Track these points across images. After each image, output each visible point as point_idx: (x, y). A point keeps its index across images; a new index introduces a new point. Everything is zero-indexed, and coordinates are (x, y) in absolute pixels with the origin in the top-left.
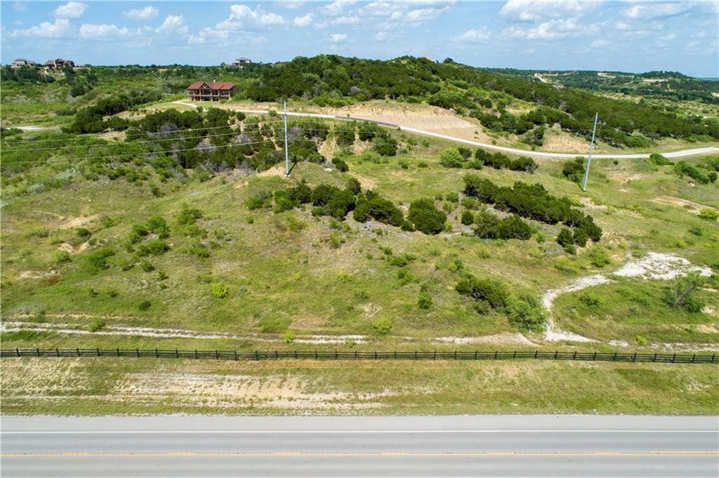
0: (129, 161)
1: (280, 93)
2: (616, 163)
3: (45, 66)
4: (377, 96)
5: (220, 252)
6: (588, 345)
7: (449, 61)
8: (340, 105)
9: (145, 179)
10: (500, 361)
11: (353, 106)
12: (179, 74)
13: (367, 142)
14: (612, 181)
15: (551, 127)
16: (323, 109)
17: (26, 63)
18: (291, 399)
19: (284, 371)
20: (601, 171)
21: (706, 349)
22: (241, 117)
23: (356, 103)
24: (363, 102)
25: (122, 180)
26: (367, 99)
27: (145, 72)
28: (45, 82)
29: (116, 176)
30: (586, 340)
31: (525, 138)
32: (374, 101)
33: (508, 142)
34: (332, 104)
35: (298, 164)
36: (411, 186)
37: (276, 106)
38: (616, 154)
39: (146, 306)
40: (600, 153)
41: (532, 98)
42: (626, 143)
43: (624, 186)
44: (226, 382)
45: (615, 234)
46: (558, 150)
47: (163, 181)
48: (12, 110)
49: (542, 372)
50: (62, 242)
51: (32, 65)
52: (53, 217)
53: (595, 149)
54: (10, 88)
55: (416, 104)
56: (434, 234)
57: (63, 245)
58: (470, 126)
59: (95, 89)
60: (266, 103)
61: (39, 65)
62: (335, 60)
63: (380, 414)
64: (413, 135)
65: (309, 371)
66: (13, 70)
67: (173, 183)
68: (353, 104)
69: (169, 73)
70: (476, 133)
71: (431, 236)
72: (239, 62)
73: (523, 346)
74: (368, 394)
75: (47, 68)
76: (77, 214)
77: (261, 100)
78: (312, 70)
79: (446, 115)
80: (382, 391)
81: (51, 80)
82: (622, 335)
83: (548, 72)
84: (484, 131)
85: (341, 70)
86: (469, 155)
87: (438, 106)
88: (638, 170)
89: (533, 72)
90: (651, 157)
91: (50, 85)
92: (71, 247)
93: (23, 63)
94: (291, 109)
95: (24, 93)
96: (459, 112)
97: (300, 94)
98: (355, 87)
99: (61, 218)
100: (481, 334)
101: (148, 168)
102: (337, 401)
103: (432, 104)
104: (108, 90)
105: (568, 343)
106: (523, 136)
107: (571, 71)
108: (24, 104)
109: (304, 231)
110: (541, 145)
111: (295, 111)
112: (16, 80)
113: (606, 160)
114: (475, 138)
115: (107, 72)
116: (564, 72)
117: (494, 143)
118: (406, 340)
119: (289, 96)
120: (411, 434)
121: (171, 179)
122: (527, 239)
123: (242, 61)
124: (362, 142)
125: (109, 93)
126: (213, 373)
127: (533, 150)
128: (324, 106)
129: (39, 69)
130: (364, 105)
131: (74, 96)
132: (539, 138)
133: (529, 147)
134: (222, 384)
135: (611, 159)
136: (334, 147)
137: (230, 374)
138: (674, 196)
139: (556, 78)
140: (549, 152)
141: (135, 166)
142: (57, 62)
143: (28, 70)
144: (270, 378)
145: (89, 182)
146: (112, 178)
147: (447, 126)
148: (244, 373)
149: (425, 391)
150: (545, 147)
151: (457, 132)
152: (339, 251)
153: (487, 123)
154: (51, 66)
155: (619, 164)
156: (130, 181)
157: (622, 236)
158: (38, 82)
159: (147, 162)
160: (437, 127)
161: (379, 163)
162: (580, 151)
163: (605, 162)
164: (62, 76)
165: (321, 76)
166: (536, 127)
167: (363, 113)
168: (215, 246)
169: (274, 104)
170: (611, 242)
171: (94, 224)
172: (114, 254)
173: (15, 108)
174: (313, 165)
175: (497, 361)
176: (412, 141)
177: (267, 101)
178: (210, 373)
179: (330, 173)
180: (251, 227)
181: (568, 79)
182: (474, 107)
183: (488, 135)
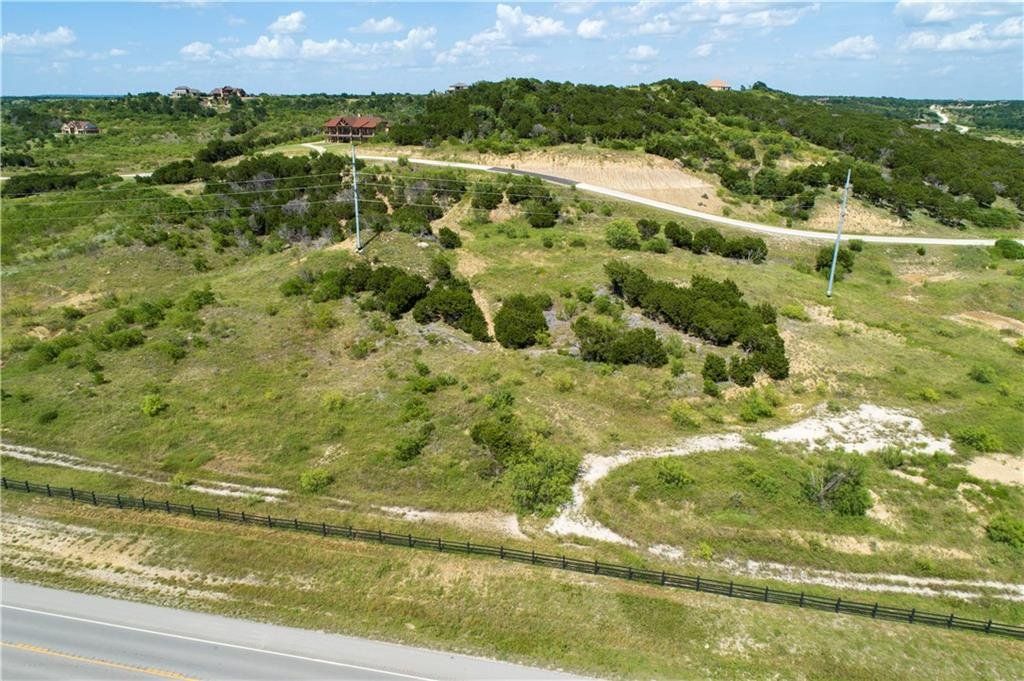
0: (181, 223)
1: (431, 133)
2: (921, 252)
3: (209, 96)
4: (574, 138)
5: (202, 352)
6: (609, 547)
7: (759, 86)
8: (507, 151)
9: (194, 247)
10: (447, 555)
11: (527, 153)
12: (372, 105)
13: (518, 206)
14: (899, 282)
15: (834, 190)
16: (482, 156)
17: (188, 91)
18: (119, 570)
19: (141, 529)
20: (887, 265)
21: (818, 580)
22: (360, 165)
23: (535, 146)
24: (544, 148)
25: (162, 248)
26: (552, 144)
27: (330, 104)
28: (203, 116)
29: (155, 242)
30: (614, 538)
31: (784, 207)
32: (567, 146)
33: (756, 212)
34: (496, 150)
35: (382, 234)
36: (538, 273)
37: (421, 151)
38: (939, 237)
39: (51, 417)
40: (909, 235)
41: (838, 144)
42: (974, 220)
43: (915, 292)
44: (62, 535)
45: (822, 370)
46: (834, 228)
47: (217, 250)
48: (153, 152)
49: (498, 581)
50: (38, 325)
51: (195, 94)
52: (56, 292)
53: (904, 227)
54: (162, 124)
55: (623, 151)
56: (515, 349)
57: (36, 329)
58: (702, 186)
59: (261, 125)
60: (409, 147)
61: (204, 95)
62: (527, 86)
63: (206, 611)
64: (592, 196)
65: (172, 534)
66: (172, 101)
67: (231, 253)
68: (529, 150)
69: (359, 104)
70: (705, 196)
71: (510, 352)
72: (453, 89)
73: (500, 536)
74: (220, 578)
75: (211, 98)
76: (82, 290)
77: (403, 141)
78: (487, 100)
79: (667, 169)
80: (243, 575)
81: (212, 113)
82: (687, 538)
83: (956, 103)
84: (719, 194)
85: (531, 100)
86: (656, 230)
87: (658, 154)
88: (957, 266)
89: (928, 103)
90: (997, 243)
91: (209, 120)
92: (48, 332)
93: (184, 92)
94: (441, 156)
95: (174, 130)
96: (688, 164)
97: (460, 135)
98: (540, 126)
99: (64, 293)
100: (454, 509)
101: (206, 232)
102: (172, 582)
103: (649, 151)
104: (275, 127)
105: (577, 540)
106: (782, 205)
107: (997, 102)
108: (172, 144)
109: (335, 331)
110: (805, 218)
111: (444, 159)
112: (171, 113)
113: (907, 246)
114: (701, 204)
115: (283, 102)
116: (984, 103)
117: (726, 213)
118: (335, 505)
119: (445, 138)
120: (216, 647)
121: (232, 248)
122: (659, 366)
123: (458, 88)
124: (511, 206)
125: (275, 131)
126: (56, 519)
127: (789, 226)
128: (485, 152)
129: (201, 100)
130: (545, 151)
131: (232, 135)
132: (806, 209)
133: (785, 221)
134: (57, 536)
135: (916, 246)
136: (465, 212)
137: (74, 524)
138: (998, 312)
139: (968, 112)
140: (816, 230)
141: (188, 230)
142: (224, 90)
143: (189, 100)
144: (117, 536)
145: (119, 247)
146: (149, 245)
147: (661, 186)
148: (90, 524)
149: (303, 585)
150: (812, 223)
151: (675, 196)
152: (362, 364)
153: (732, 182)
154: (216, 96)
155: (927, 255)
156: (172, 249)
157: (835, 373)
158: (195, 116)
159: (207, 225)
160: (645, 186)
161: (515, 237)
162: (872, 231)
163: (901, 251)
164: (227, 109)
165: (497, 110)
166: (808, 189)
167: (538, 163)
168: (201, 344)
169: (420, 148)
170: (807, 383)
171: (96, 304)
172: (76, 345)
173: (157, 150)
174: (405, 236)
175: (442, 554)
176: (587, 205)
177: (411, 144)
178: (51, 519)
179: (423, 249)
180: (269, 319)
181: (988, 115)
182: (722, 157)
183: (724, 200)
